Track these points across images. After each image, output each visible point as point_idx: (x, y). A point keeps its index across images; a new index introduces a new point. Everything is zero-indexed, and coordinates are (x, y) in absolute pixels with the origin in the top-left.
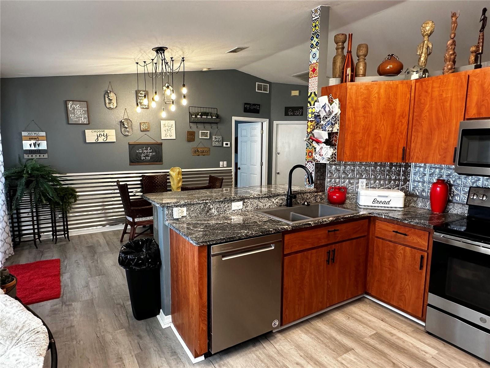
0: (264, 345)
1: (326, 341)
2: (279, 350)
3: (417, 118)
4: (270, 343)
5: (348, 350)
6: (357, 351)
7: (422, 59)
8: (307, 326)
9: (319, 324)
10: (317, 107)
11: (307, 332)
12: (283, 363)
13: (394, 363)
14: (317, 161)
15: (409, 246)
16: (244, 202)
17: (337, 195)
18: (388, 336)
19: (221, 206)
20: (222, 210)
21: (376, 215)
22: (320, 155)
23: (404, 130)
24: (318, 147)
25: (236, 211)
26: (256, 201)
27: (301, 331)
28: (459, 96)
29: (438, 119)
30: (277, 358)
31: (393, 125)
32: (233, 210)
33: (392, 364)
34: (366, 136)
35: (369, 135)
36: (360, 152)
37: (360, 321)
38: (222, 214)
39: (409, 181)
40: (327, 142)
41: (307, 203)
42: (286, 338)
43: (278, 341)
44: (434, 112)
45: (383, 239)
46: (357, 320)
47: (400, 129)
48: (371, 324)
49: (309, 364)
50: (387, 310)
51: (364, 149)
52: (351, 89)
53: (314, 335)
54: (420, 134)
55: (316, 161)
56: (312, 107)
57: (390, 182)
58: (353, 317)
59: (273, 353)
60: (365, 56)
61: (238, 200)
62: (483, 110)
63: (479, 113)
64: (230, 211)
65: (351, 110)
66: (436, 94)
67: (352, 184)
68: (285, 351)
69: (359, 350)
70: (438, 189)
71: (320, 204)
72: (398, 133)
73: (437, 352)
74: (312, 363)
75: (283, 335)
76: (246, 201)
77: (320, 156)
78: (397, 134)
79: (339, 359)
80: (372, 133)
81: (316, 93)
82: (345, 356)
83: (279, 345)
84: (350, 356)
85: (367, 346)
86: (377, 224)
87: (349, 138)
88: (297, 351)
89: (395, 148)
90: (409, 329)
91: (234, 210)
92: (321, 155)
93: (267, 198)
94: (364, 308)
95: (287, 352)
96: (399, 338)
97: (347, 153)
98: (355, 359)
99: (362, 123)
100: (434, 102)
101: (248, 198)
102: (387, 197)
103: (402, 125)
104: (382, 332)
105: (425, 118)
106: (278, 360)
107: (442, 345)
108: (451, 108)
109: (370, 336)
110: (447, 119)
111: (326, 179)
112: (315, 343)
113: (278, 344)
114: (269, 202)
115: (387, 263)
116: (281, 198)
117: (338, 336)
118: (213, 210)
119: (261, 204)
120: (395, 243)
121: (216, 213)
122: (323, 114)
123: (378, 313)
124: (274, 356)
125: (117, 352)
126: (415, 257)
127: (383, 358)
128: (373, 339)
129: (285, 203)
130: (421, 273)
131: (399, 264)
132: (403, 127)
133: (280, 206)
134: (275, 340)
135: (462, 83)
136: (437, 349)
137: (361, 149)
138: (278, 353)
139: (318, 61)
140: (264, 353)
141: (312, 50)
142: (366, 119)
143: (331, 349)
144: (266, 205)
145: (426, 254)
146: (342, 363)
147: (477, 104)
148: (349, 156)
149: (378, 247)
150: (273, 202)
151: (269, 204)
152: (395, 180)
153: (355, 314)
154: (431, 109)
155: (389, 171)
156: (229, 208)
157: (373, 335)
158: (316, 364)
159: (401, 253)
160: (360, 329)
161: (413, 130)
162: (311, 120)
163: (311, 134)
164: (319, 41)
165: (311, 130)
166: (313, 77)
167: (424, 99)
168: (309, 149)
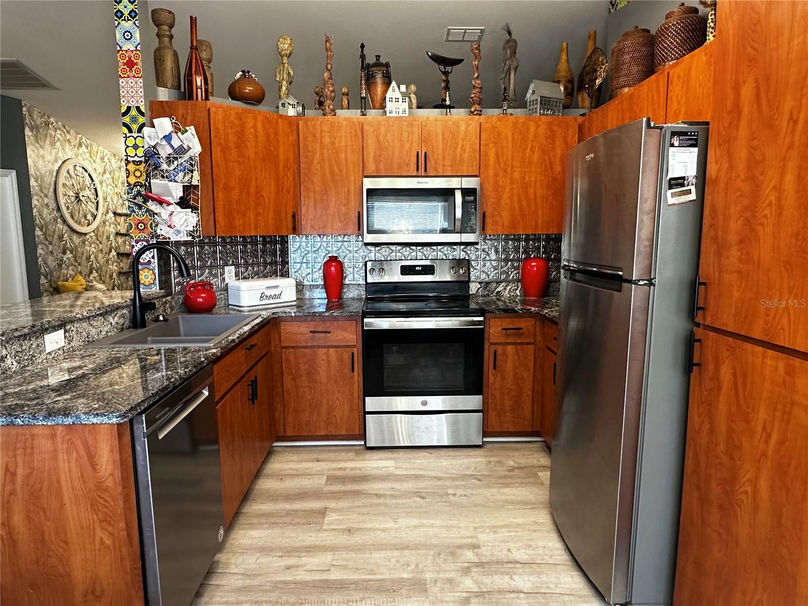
0: (214, 583)
1: (287, 520)
2: (244, 573)
3: (306, 171)
4: (220, 575)
5: (323, 513)
6: (331, 507)
7: (284, 88)
8: (242, 520)
9: (254, 507)
10: (149, 137)
11: (252, 526)
12: (271, 582)
13: (376, 495)
14: (164, 238)
15: (332, 347)
16: (65, 332)
17: (202, 295)
18: (341, 473)
19: (24, 347)
20: (26, 358)
21: (281, 315)
22: (169, 226)
23: (290, 186)
24: (164, 212)
25: (53, 354)
26: (85, 325)
27: (242, 530)
28: (355, 147)
29: (333, 174)
30: (255, 582)
31: (277, 180)
32: (47, 352)
33: (375, 496)
34: (244, 193)
35: (248, 193)
36: (239, 220)
37: (297, 475)
38: (27, 366)
39: (288, 263)
40: (183, 203)
41: (163, 316)
42: (235, 553)
43: (227, 565)
44: (327, 164)
45: (293, 347)
46: (291, 476)
47: (286, 185)
48: (313, 472)
49: (302, 556)
50: (311, 449)
51: (244, 215)
52: (215, 113)
53: (266, 523)
54: (311, 194)
55: (161, 237)
56: (135, 135)
57: (265, 268)
58: (285, 476)
59: (241, 582)
60: (210, 62)
61: (55, 328)
62: (382, 166)
63: (378, 170)
64: (43, 356)
65: (220, 148)
66: (327, 140)
67: (215, 276)
68: (252, 566)
69: (332, 504)
70: (333, 269)
71: (180, 316)
72: (285, 192)
73: (393, 461)
74: (304, 554)
75: (226, 550)
76: (68, 327)
77: (169, 229)
78: (283, 193)
79: (325, 527)
80: (253, 190)
81: (143, 110)
82: (327, 520)
83: (236, 567)
84: (331, 518)
85: (335, 496)
86: (282, 327)
87: (220, 196)
88: (269, 555)
89: (283, 215)
90: (351, 455)
91: (50, 353)
92: (173, 227)
93: (101, 316)
94: (285, 459)
95: (258, 566)
96: (352, 469)
97: (220, 221)
98: (339, 515)
99: (238, 173)
100: (325, 151)
101: (71, 321)
102: (277, 287)
103: (288, 180)
104: (331, 473)
105: (316, 171)
106: (257, 584)
107: (390, 453)
108: (346, 161)
109: (326, 484)
110: (344, 175)
111: (173, 272)
112: (277, 531)
113: (233, 566)
114: (105, 324)
115: (304, 381)
116: (122, 314)
117: (294, 505)
118: (9, 361)
119: (94, 330)
120: (312, 347)
121: (15, 367)
122: (165, 151)
123: (305, 456)
124: (247, 584)
126: (342, 359)
127: (362, 496)
128: (331, 484)
129: (127, 323)
130: (352, 377)
131: (322, 376)
132: (289, 183)
133: (122, 329)
134: (221, 565)
135: (356, 130)
136: (391, 459)
137: (240, 216)
138: (246, 575)
139: (138, 48)
140: (227, 592)
141: (119, 23)
142: (242, 167)
143: (304, 524)
144: (101, 332)
145: (356, 349)
146: (334, 530)
147: (374, 159)
148: (225, 226)
149: (288, 360)
150: (111, 323)
151: (106, 329)
152: (270, 264)
153: (283, 470)
154: (323, 159)
155: (263, 251)
156: (41, 347)
157: (326, 481)
158: (310, 551)
159: (323, 359)
160: (306, 483)
161: (302, 188)
162: (135, 161)
163: (138, 187)
164: (136, 8)
165: (138, 180)
166: (128, 77)
167: (312, 146)
168: (137, 216)
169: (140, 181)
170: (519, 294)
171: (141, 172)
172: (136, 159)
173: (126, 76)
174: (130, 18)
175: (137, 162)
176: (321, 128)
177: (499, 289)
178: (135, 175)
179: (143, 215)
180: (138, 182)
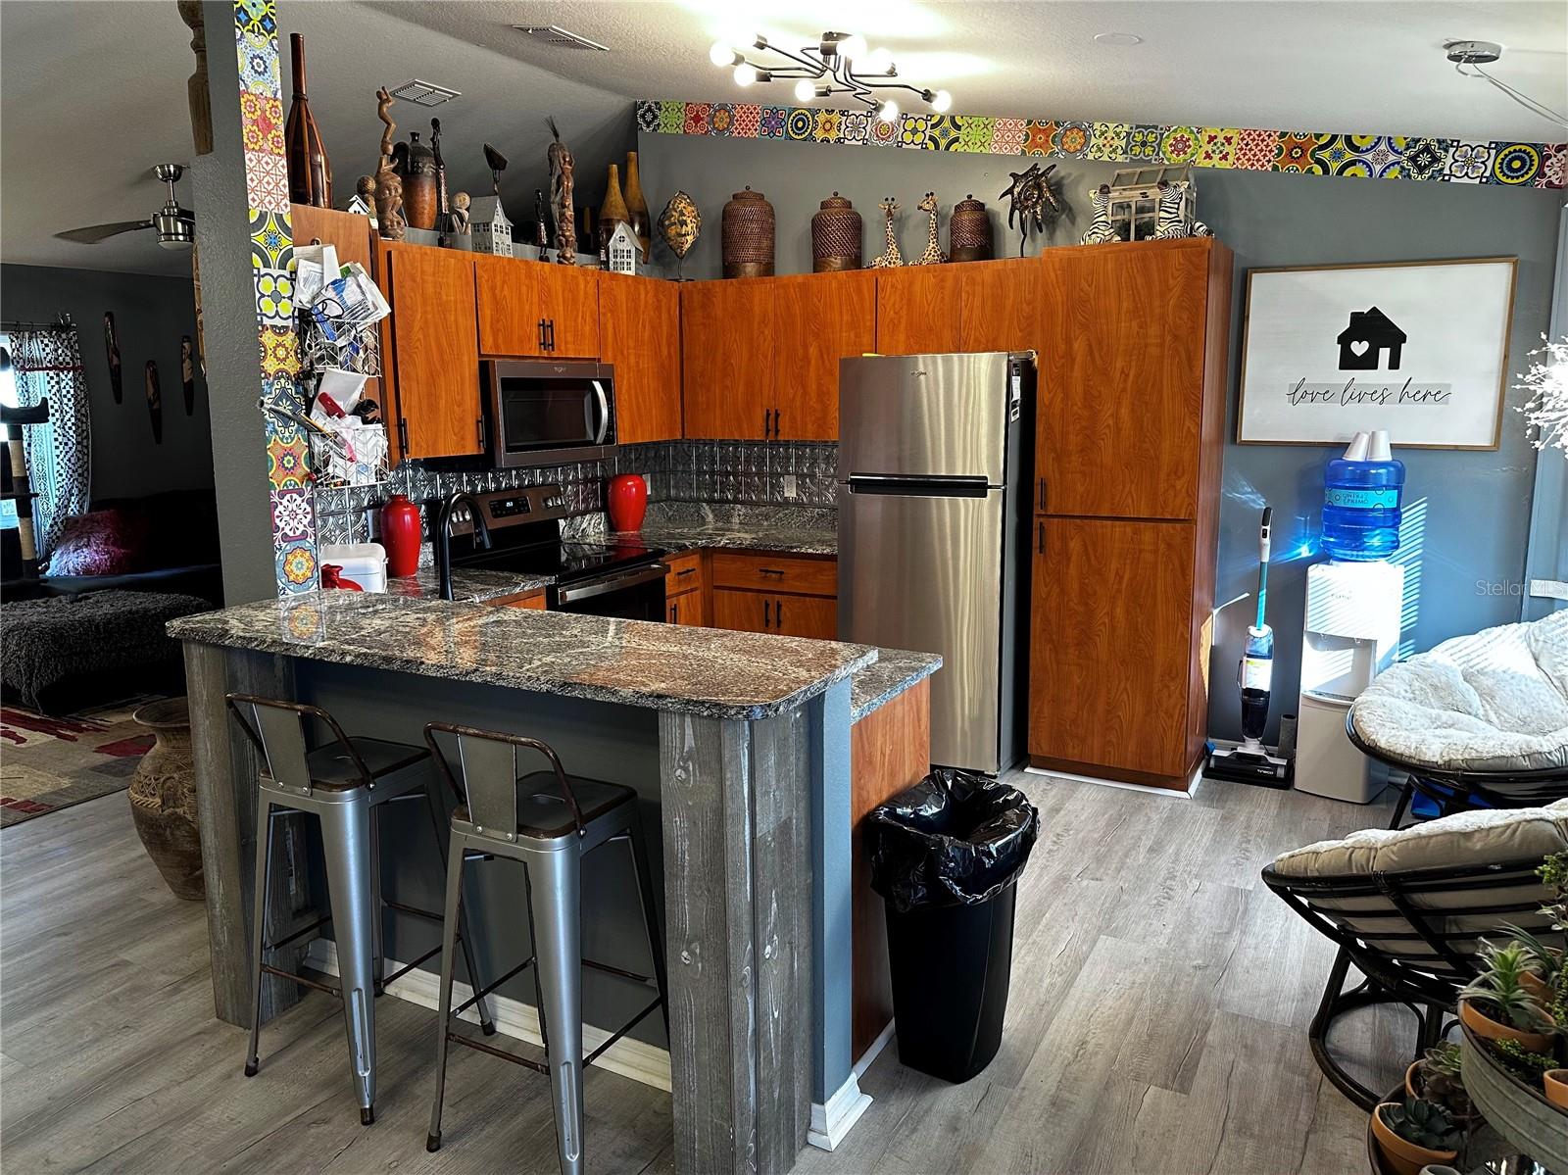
22: (349, 459)
28: (466, 304)
29: (440, 349)
40: (367, 412)
44: (432, 331)
54: (413, 385)
56: (274, 272)
62: (501, 339)
63: (496, 345)
66: (430, 289)
77: (349, 463)
81: (288, 223)
92: (354, 460)
100: (429, 308)
105: (418, 344)
108: (457, 327)
110: (455, 352)
125: (1051, 1126)
135: (466, 275)
139: (278, 95)
141: (242, 35)
147: (491, 326)
154: (426, 322)
162: (276, 326)
163: (283, 381)
164: (273, 14)
165: (282, 366)
166: (261, 150)
167: (411, 298)
168: (282, 440)
169: (286, 368)
170: (602, 529)
171: (287, 349)
172: (278, 322)
173: (257, 148)
174: (262, 31)
175: (280, 329)
176: (422, 268)
177: (584, 525)
178: (275, 356)
179: (292, 439)
180: (282, 371)
